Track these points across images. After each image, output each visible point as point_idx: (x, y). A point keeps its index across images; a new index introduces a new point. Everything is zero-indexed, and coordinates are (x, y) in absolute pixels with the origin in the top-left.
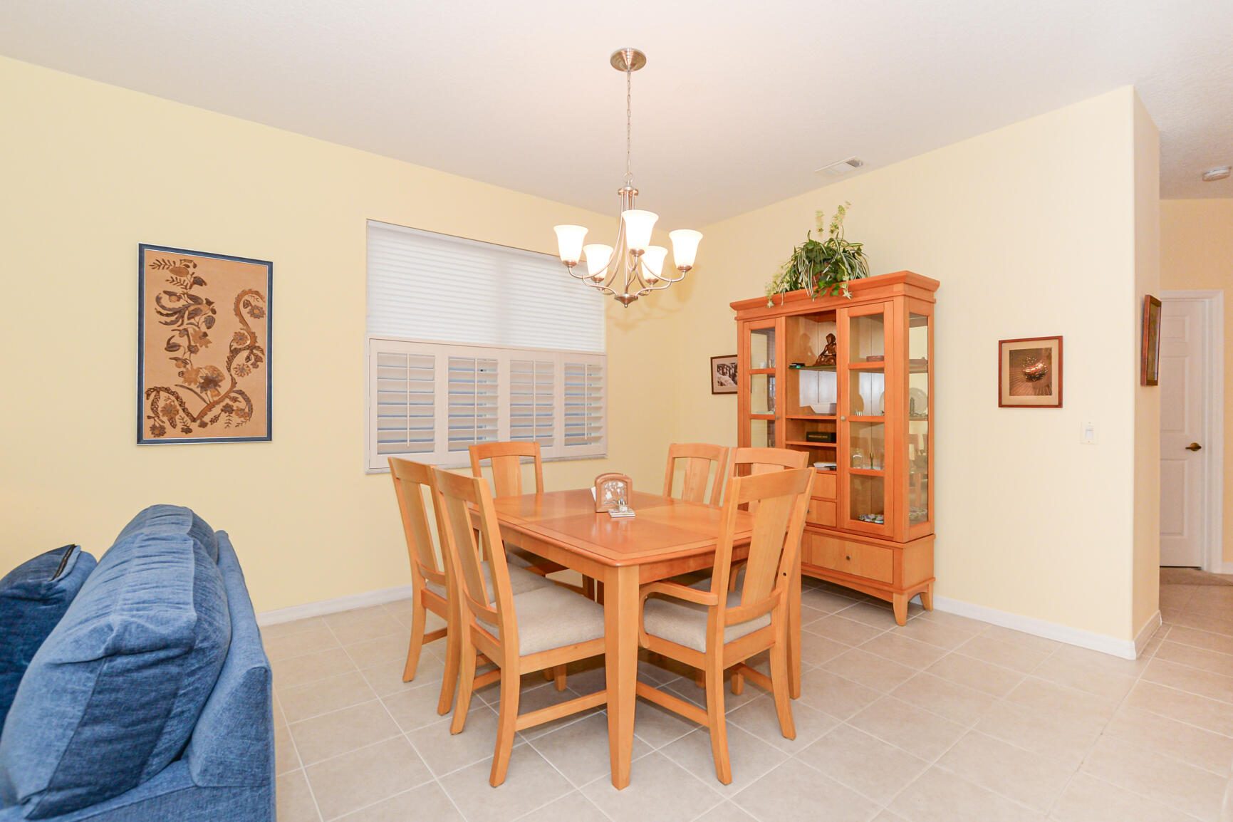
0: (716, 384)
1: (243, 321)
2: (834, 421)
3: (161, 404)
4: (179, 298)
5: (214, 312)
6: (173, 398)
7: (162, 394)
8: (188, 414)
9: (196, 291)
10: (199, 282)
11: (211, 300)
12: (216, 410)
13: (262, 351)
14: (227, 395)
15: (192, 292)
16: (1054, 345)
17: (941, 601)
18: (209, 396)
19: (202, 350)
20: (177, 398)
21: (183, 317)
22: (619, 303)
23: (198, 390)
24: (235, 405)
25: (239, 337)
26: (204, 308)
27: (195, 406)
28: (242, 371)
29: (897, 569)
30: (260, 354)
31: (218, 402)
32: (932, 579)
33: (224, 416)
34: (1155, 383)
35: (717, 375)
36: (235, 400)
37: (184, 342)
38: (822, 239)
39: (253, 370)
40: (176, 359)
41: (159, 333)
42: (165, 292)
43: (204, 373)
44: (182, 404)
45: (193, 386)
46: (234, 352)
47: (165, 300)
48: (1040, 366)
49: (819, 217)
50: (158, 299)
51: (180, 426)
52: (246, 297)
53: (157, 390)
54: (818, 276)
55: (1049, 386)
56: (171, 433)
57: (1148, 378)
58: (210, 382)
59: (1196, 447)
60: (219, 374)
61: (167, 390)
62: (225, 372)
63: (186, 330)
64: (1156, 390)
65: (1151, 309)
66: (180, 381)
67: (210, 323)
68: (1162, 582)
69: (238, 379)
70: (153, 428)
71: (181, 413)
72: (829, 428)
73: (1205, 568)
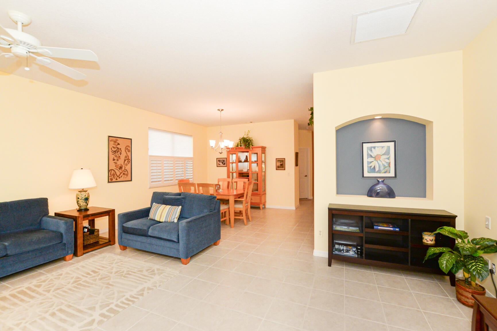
0: (218, 164)
1: (126, 153)
2: (248, 173)
3: (112, 173)
4: (115, 148)
5: (121, 151)
6: (114, 172)
7: (112, 171)
8: (117, 175)
9: (118, 146)
10: (119, 144)
11: (121, 148)
12: (122, 174)
13: (130, 160)
14: (124, 171)
15: (117, 147)
16: (284, 160)
17: (267, 206)
18: (120, 171)
19: (119, 160)
20: (115, 171)
21: (116, 153)
22: (220, 154)
23: (119, 170)
24: (125, 173)
25: (126, 157)
26: (120, 150)
27: (118, 173)
28: (126, 165)
29: (261, 200)
30: (129, 161)
31: (122, 172)
32: (266, 202)
33: (123, 175)
34: (298, 166)
35: (218, 162)
36: (125, 172)
37: (116, 158)
38: (245, 137)
39: (128, 164)
40: (114, 162)
41: (112, 156)
42: (113, 147)
43: (120, 166)
44: (116, 173)
45: (118, 169)
46: (125, 160)
47: (113, 148)
48: (282, 163)
49: (245, 132)
50: (111, 148)
51: (115, 178)
52: (127, 147)
53: (111, 170)
54: (245, 145)
55: (283, 166)
56: (114, 180)
57: (297, 165)
58: (121, 168)
59: (306, 176)
60: (122, 166)
61: (113, 170)
62: (123, 165)
63: (116, 156)
64: (298, 167)
65: (297, 154)
66: (115, 168)
67: (121, 154)
68: (299, 201)
69: (126, 167)
70: (111, 179)
71: (116, 175)
72: (247, 175)
73: (308, 198)
